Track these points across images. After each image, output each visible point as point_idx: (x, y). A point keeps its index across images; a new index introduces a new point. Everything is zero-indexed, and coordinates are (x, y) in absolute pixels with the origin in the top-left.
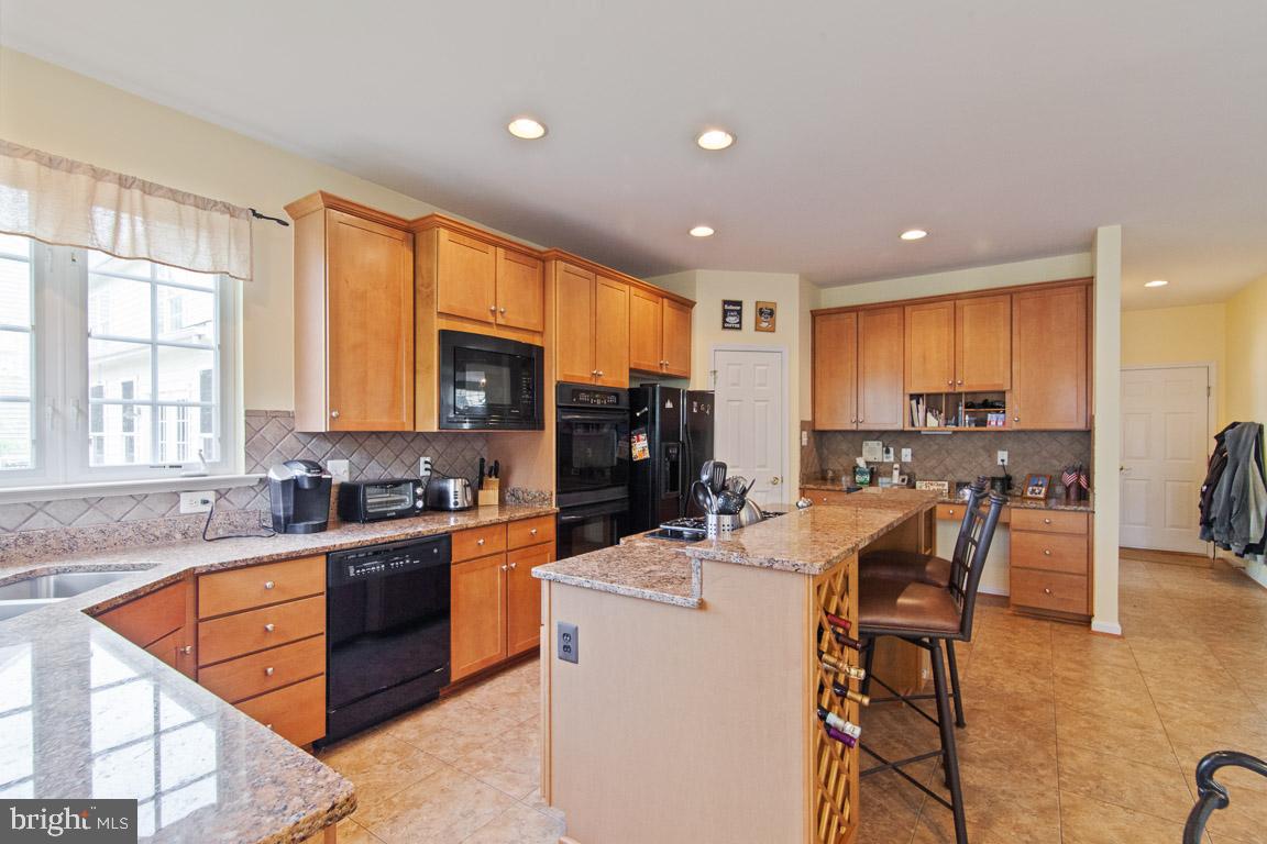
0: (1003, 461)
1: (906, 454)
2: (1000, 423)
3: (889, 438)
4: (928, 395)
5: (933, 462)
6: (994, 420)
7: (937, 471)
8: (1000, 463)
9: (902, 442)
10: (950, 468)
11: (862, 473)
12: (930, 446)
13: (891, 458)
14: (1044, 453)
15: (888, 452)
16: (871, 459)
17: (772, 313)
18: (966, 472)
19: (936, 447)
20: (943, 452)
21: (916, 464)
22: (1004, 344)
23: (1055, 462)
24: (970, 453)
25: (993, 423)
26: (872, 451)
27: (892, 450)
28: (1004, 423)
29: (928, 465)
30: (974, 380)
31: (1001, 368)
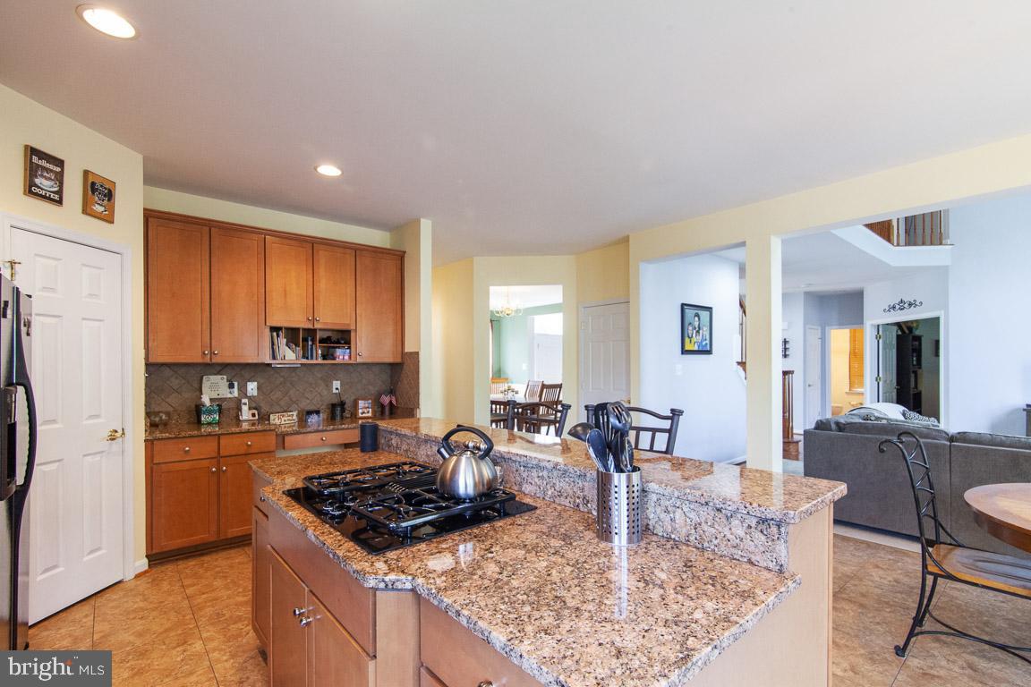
0: (337, 389)
1: (252, 388)
2: (347, 357)
3: (238, 371)
4: (287, 329)
5: (278, 394)
6: (342, 355)
7: (282, 403)
8: (334, 391)
9: (247, 376)
10: (294, 399)
11: (210, 412)
12: (276, 378)
13: (236, 393)
14: (364, 381)
15: (231, 386)
16: (215, 396)
17: (110, 195)
18: (308, 401)
19: (282, 379)
20: (288, 384)
21: (261, 397)
22: (350, 290)
23: (371, 388)
24: (311, 384)
25: (341, 357)
26: (214, 387)
27: (236, 384)
28: (350, 357)
29: (274, 398)
30: (328, 318)
31: (349, 310)
